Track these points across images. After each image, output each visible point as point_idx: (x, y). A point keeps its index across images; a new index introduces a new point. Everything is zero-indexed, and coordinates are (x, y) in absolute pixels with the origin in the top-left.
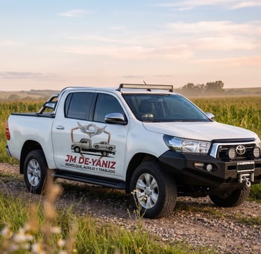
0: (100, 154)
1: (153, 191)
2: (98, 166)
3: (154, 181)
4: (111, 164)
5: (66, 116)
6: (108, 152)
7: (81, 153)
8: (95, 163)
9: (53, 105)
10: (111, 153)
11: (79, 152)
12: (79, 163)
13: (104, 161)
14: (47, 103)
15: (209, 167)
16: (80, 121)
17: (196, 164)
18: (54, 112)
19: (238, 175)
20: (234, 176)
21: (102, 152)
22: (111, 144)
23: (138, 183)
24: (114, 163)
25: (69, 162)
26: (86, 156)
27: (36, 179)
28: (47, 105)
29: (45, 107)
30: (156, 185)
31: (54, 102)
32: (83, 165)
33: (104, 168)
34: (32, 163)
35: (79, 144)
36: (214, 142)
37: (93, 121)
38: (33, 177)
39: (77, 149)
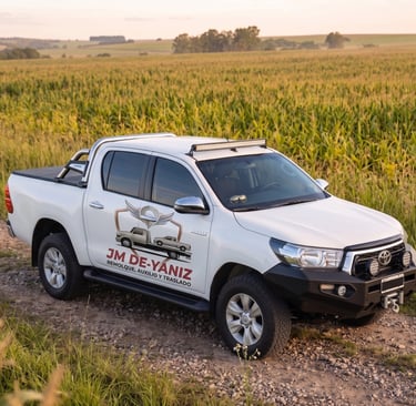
0: (166, 254)
1: (254, 320)
2: (162, 273)
3: (256, 306)
4: (184, 273)
5: (105, 188)
6: (178, 253)
7: (133, 249)
8: (158, 268)
9: (82, 168)
10: (184, 255)
11: (130, 247)
12: (131, 262)
13: (171, 266)
14: (71, 162)
15: (342, 290)
16: (130, 199)
17: (323, 287)
18: (84, 179)
19: (383, 297)
20: (377, 301)
21: (169, 251)
22: (183, 241)
23: (229, 306)
24: (190, 271)
25: (112, 259)
26: (141, 254)
27: (59, 277)
28: (71, 166)
29: (68, 169)
30: (259, 313)
31: (82, 163)
32: (137, 267)
33: (172, 276)
34: (51, 252)
35: (130, 235)
36: (347, 250)
37: (151, 201)
38: (54, 275)
39: (126, 242)
